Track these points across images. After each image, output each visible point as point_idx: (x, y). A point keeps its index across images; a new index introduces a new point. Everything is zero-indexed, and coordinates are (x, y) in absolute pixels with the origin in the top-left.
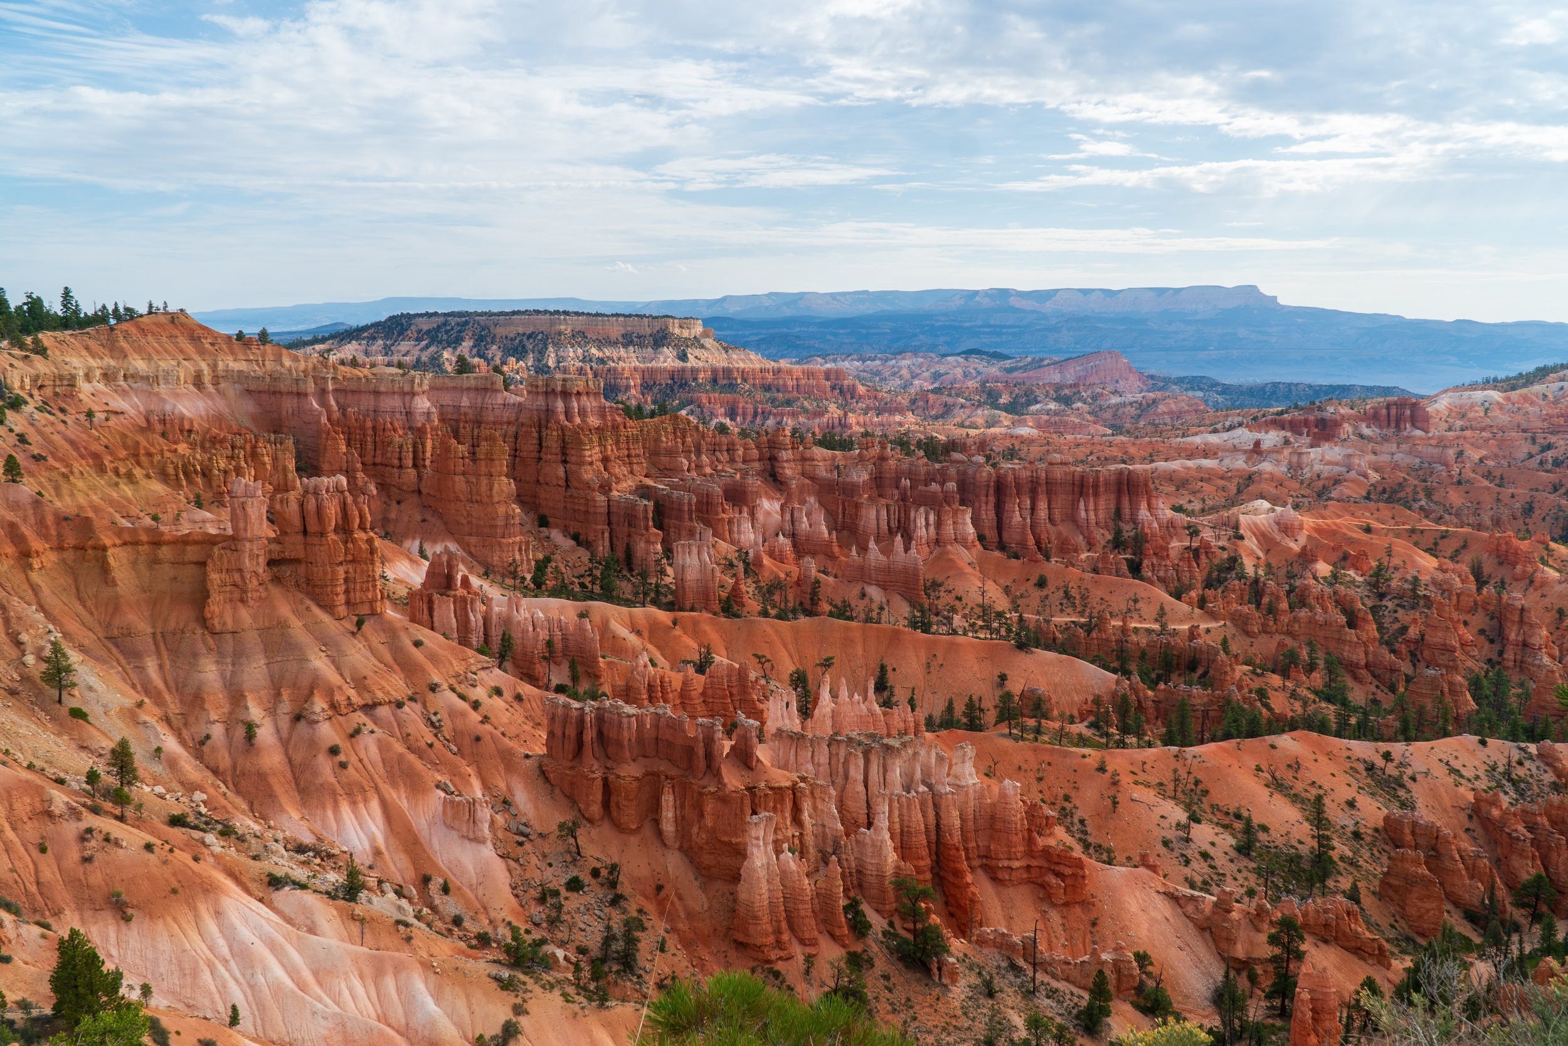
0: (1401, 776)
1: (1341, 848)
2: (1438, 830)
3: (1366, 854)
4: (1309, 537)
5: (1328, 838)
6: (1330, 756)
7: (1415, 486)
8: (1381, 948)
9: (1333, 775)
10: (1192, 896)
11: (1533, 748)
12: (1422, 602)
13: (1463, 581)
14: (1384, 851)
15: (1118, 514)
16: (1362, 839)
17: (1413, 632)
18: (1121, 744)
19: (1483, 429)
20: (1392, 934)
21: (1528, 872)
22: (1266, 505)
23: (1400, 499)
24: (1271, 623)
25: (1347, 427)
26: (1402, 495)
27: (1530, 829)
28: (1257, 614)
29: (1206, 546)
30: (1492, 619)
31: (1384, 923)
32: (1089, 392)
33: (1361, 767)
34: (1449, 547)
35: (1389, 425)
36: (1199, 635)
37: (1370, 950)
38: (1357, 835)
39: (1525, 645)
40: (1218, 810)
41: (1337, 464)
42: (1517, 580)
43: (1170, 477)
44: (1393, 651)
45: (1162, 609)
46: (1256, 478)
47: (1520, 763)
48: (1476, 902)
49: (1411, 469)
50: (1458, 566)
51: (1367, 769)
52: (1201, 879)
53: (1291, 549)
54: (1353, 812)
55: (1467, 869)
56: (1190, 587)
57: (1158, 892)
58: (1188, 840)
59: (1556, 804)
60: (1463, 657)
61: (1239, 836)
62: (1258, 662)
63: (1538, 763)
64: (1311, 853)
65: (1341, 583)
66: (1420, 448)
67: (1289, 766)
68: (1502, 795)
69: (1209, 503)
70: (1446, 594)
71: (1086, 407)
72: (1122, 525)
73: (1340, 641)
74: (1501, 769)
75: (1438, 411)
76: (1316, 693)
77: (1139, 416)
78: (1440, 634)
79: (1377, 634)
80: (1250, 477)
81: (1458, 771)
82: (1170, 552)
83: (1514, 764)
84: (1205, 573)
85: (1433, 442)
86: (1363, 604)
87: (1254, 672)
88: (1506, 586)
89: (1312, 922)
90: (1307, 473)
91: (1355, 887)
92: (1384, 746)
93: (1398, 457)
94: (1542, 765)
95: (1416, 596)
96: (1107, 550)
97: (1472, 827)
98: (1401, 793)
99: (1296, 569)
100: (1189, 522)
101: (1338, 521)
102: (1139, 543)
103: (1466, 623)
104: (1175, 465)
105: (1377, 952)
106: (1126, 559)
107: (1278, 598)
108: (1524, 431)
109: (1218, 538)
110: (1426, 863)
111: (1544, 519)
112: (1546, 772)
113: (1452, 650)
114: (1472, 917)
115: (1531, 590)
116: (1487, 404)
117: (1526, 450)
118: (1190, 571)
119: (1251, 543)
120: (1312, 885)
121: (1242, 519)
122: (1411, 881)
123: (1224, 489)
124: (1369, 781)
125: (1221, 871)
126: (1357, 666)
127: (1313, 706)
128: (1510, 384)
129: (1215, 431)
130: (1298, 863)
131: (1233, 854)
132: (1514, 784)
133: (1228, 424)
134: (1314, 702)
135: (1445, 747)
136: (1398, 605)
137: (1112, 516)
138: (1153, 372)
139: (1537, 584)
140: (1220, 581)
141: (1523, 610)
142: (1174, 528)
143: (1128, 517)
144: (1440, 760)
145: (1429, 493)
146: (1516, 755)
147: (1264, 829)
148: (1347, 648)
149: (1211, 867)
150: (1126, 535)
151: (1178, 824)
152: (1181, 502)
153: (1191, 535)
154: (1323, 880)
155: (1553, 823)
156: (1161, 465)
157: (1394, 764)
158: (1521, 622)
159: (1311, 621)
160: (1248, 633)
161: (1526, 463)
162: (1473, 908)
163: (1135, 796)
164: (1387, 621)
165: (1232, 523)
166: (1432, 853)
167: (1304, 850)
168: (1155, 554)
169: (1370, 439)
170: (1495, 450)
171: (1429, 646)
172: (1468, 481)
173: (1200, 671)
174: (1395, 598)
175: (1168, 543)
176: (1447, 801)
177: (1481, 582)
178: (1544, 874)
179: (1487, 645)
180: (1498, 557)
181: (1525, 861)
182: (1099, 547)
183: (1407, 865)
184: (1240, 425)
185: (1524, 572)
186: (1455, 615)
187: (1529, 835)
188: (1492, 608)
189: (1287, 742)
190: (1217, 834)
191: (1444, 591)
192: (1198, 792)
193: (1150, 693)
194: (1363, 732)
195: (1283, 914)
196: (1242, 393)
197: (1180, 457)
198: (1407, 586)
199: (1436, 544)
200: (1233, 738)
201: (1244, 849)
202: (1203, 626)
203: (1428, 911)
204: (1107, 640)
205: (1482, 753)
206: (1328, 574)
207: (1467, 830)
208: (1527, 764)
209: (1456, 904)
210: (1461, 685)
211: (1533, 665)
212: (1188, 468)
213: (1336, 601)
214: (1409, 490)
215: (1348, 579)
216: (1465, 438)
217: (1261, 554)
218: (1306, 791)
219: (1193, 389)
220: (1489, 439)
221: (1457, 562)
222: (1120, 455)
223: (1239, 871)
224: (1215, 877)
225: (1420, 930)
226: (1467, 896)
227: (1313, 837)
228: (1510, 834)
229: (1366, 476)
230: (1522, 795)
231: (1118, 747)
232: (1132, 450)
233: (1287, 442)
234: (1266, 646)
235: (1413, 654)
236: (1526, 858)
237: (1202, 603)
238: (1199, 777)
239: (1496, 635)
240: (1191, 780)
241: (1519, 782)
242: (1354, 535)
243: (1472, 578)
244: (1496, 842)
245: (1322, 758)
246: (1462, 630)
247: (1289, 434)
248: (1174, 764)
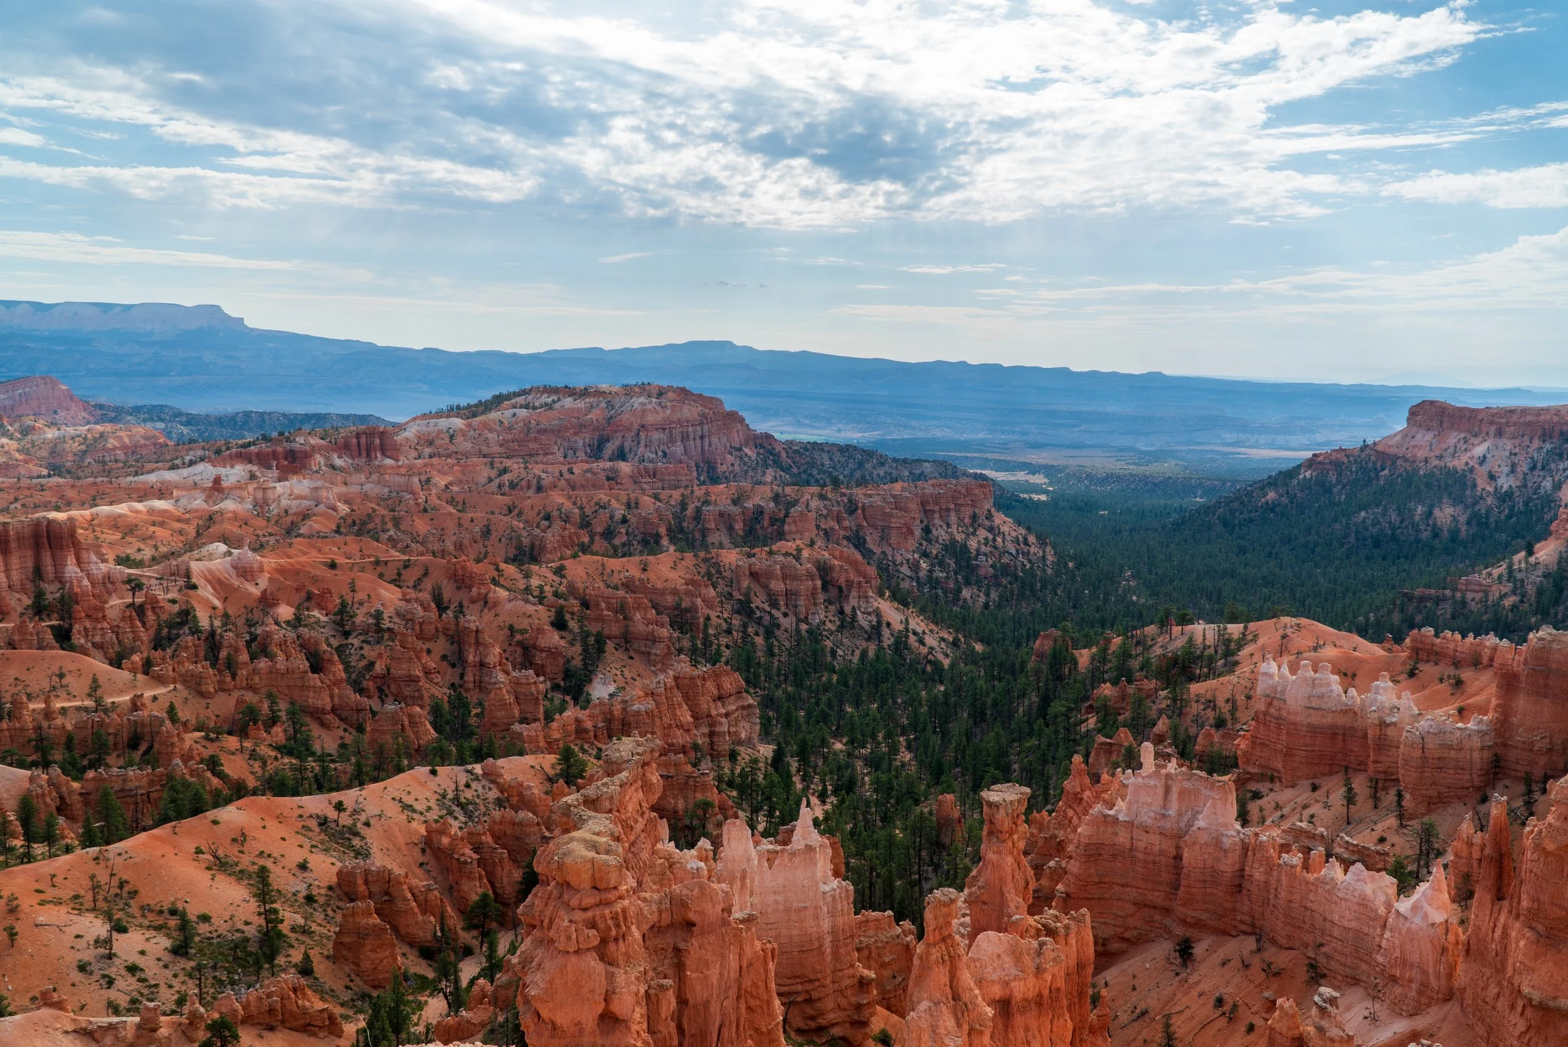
0: (355, 825)
1: (290, 917)
2: (390, 872)
3: (319, 916)
4: (271, 579)
5: (276, 911)
6: (280, 819)
7: (383, 516)
8: (331, 1018)
9: (283, 839)
10: (110, 1024)
11: (478, 769)
12: (386, 636)
13: (425, 609)
14: (338, 908)
15: (38, 573)
16: (316, 901)
17: (379, 668)
18: (27, 858)
19: (449, 456)
20: (346, 996)
21: (476, 893)
22: (222, 547)
23: (369, 531)
24: (228, 679)
25: (319, 459)
26: (370, 526)
27: (476, 850)
28: (211, 671)
29: (153, 602)
30: (452, 643)
31: (339, 987)
32: (17, 425)
33: (313, 824)
34: (411, 576)
35: (360, 454)
36: (143, 705)
37: (319, 1023)
38: (310, 899)
39: (482, 664)
40: (150, 910)
41: (305, 498)
42: (473, 602)
43: (115, 523)
44: (361, 691)
45: (95, 680)
46: (217, 518)
47: (468, 786)
48: (430, 938)
49: (381, 500)
50: (420, 595)
51: (320, 825)
52: (128, 998)
53: (251, 594)
54: (305, 875)
55: (419, 906)
56: (133, 651)
57: (66, 1032)
58: (110, 957)
59: (498, 820)
60: (427, 686)
61: (175, 934)
62: (212, 725)
63: (484, 782)
64: (259, 932)
65: (305, 626)
66: (387, 477)
67: (234, 840)
68: (451, 821)
69: (163, 549)
70: (410, 623)
71: (14, 444)
72: (44, 585)
73: (304, 687)
74: (451, 795)
75: (407, 439)
76: (278, 748)
77: (85, 452)
78: (404, 666)
79: (343, 675)
80: (211, 518)
81: (411, 806)
82: (107, 612)
83: (462, 788)
84: (152, 632)
85: (403, 471)
86: (329, 645)
87: (207, 738)
88: (465, 610)
89: (254, 1010)
90: (275, 510)
91: (307, 957)
92: (336, 796)
93: (368, 487)
94: (488, 784)
95: (379, 630)
96: (26, 618)
97: (425, 860)
98: (356, 842)
99: (257, 615)
100: (130, 575)
101: (302, 559)
102: (66, 606)
103: (429, 651)
104: (121, 509)
105: (327, 1023)
106: (51, 627)
107: (237, 650)
108: (484, 456)
109: (167, 590)
110: (378, 912)
111: (500, 540)
112: (490, 789)
113: (414, 680)
114: (427, 954)
115: (486, 610)
116: (451, 431)
117: (486, 475)
118: (133, 632)
119: (206, 592)
120: (260, 968)
121: (194, 566)
122: (362, 934)
123: (181, 532)
124: (323, 836)
125: (153, 982)
126: (323, 712)
127: (275, 763)
128: (471, 412)
129: (172, 468)
130: (245, 947)
131: (167, 957)
132: (462, 808)
133: (187, 458)
134: (276, 759)
135: (397, 784)
136: (364, 641)
137: (31, 576)
138: (102, 400)
139: (490, 604)
140: (171, 640)
141: (477, 631)
142: (113, 583)
143: (51, 576)
144: (393, 799)
145: (397, 523)
146: (463, 778)
147: (205, 918)
148: (311, 694)
149: (140, 980)
150: (50, 597)
151: (97, 941)
152: (129, 551)
153: (133, 590)
154: (271, 958)
155: (497, 838)
156: (104, 509)
157: (348, 813)
158: (478, 643)
159: (273, 671)
160: (202, 695)
161: (487, 487)
162: (428, 944)
163: (41, 919)
164: (353, 660)
165: (182, 572)
166: (386, 898)
167: (251, 931)
168: (88, 616)
169: (342, 469)
170: (460, 476)
171: (395, 680)
172: (434, 508)
173: (143, 747)
174: (360, 634)
175: (106, 602)
176: (401, 840)
177: (442, 608)
178: (491, 892)
179: (450, 670)
180: (456, 581)
181: (473, 883)
182: (15, 616)
183: (358, 919)
184: (202, 459)
185: (479, 594)
186: (419, 644)
187: (476, 856)
188: (450, 633)
189: (231, 815)
190: (148, 940)
191: (408, 621)
192: (125, 895)
193: (76, 785)
194: (321, 785)
195: (221, 1013)
196: (210, 424)
197: (131, 499)
198: (371, 621)
199: (399, 574)
200: (171, 821)
201: (180, 950)
202: (148, 694)
203: (382, 961)
204: (22, 729)
205: (433, 783)
206: (291, 617)
207: (421, 865)
208: (474, 785)
209: (411, 944)
210: (420, 716)
211: (490, 684)
212: (137, 512)
213: (301, 646)
214: (378, 520)
215: (312, 620)
216: (432, 465)
217: (217, 603)
218: (254, 864)
219: (152, 420)
220: (454, 465)
221: (420, 591)
222: (54, 500)
223: (175, 976)
224: (146, 992)
225: (376, 983)
226: (421, 934)
227: (260, 914)
228: (458, 860)
229: (335, 509)
230: (470, 817)
231: (22, 863)
232: (70, 494)
233: (253, 477)
234: (225, 705)
235: (380, 690)
236: (474, 879)
237: (147, 667)
238: (125, 877)
239: (456, 660)
240: (115, 882)
241: (467, 804)
242: (318, 573)
243: (433, 605)
244: (448, 871)
245: (271, 824)
246: (425, 658)
247: (255, 468)
248: (92, 868)
